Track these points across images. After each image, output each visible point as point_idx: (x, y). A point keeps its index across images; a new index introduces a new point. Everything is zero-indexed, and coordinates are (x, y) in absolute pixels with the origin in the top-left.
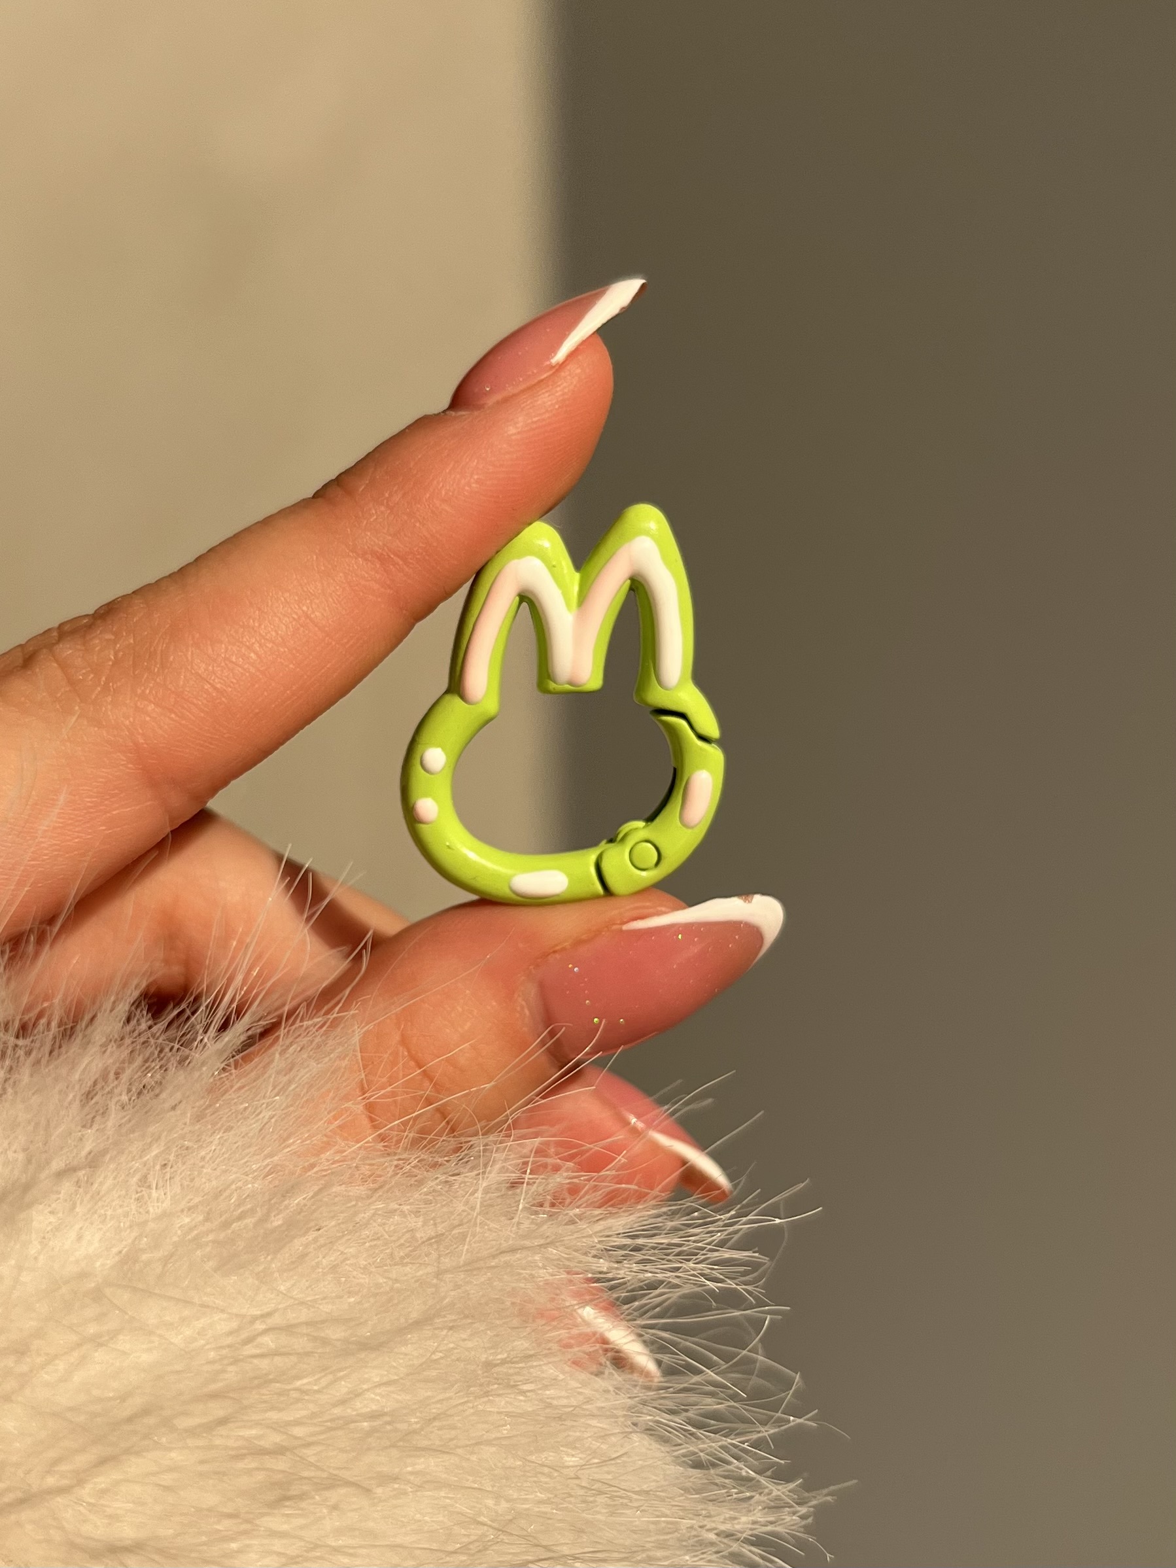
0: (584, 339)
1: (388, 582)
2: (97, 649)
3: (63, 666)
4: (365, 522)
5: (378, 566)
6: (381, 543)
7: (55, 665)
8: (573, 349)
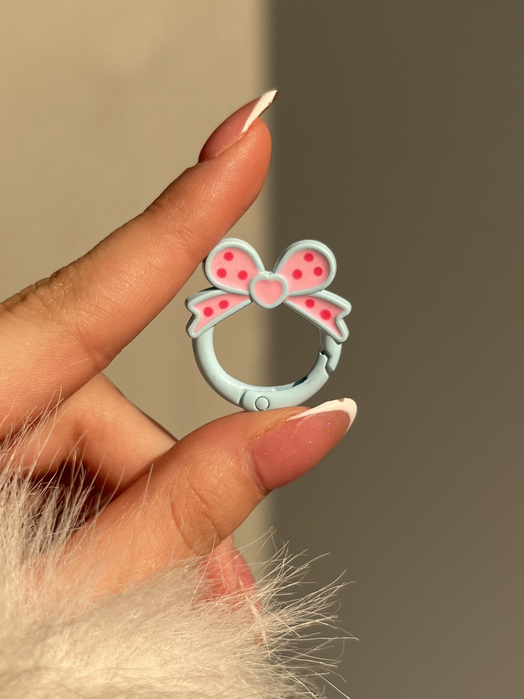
0: (255, 119)
2: (56, 290)
3: (41, 299)
7: (37, 299)
8: (250, 125)
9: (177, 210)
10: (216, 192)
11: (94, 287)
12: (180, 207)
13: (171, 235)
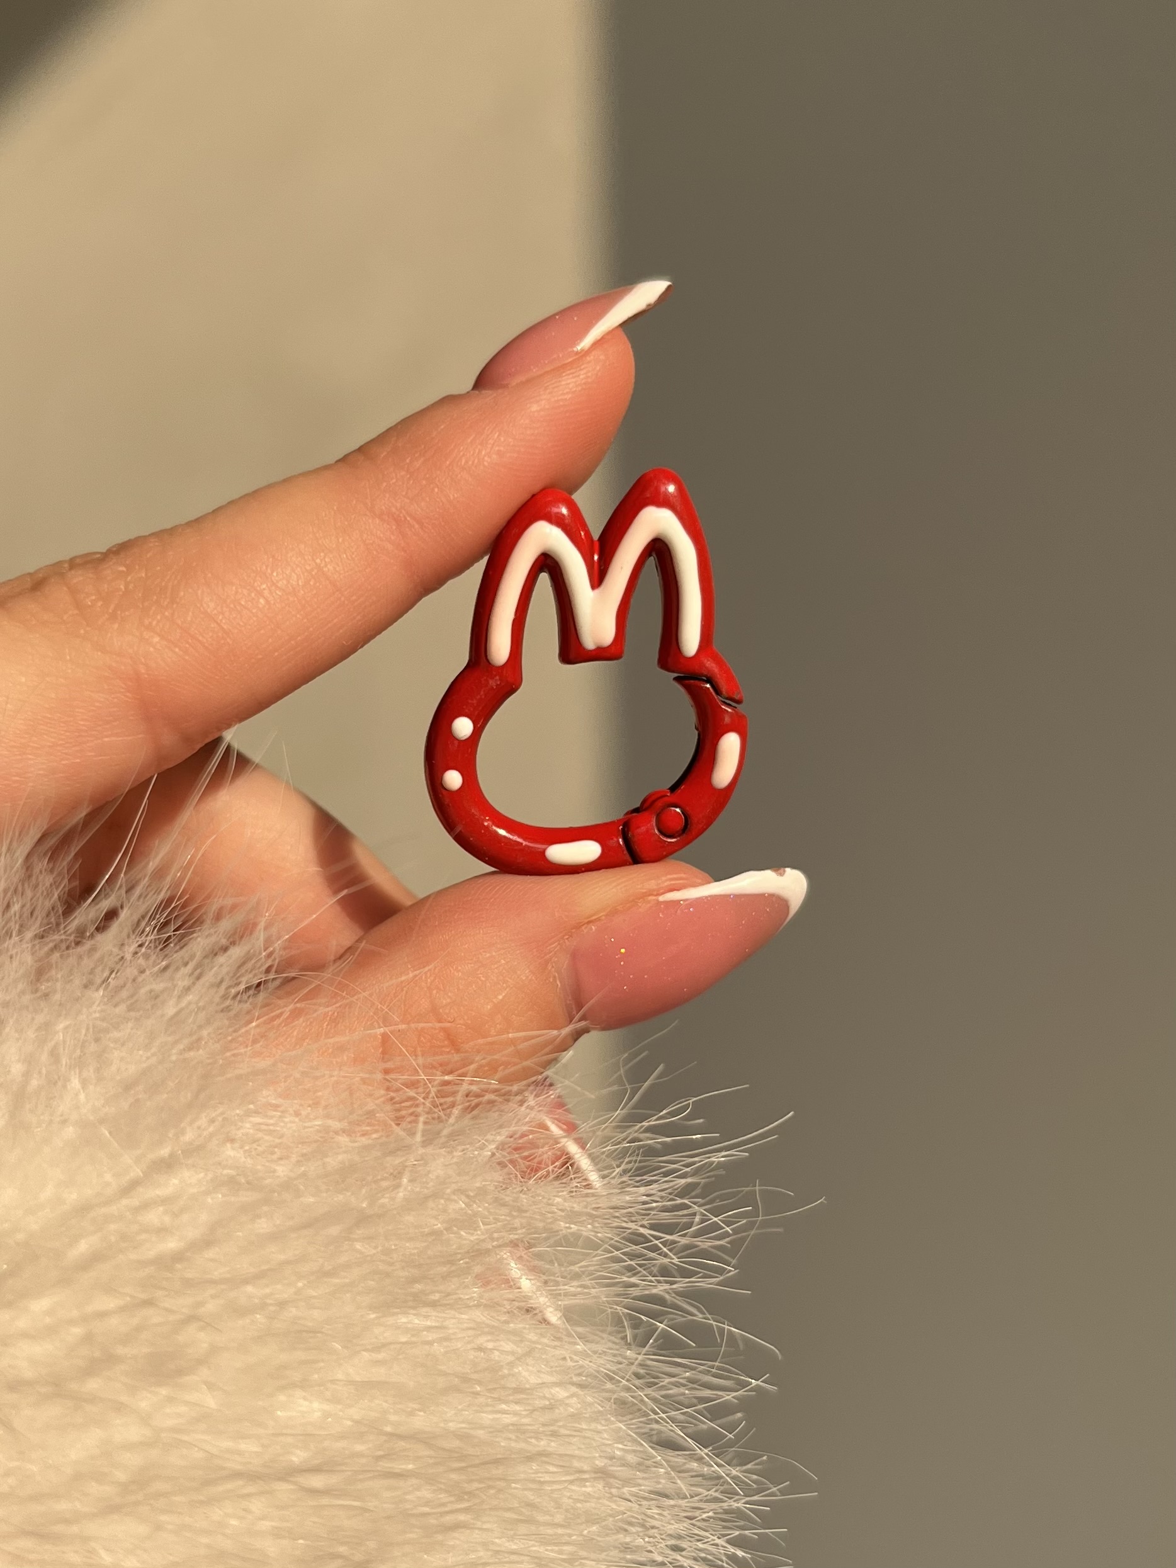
0: (611, 329)
1: (402, 545)
2: (108, 578)
3: (73, 591)
5: (394, 527)
6: (398, 505)
7: (65, 588)
8: (599, 338)
9: (403, 473)
10: (494, 456)
11: (190, 590)
13: (377, 521)
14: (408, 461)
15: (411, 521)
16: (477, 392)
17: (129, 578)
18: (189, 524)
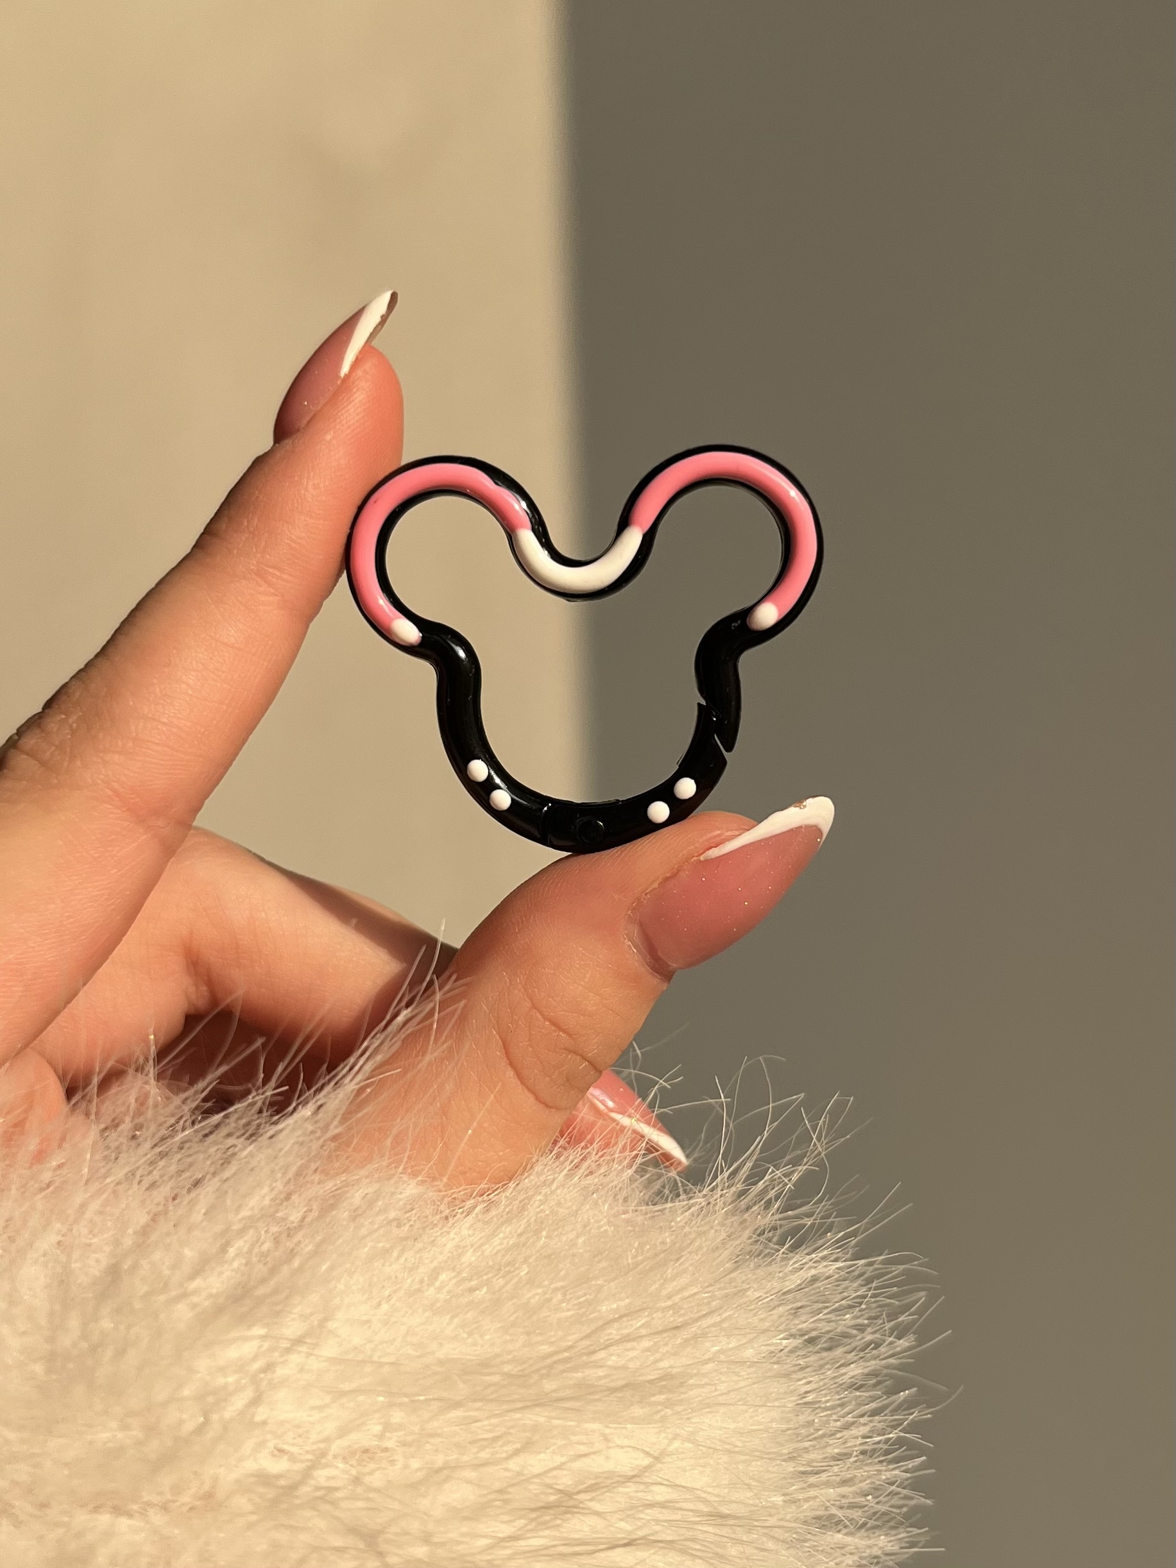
0: (360, 349)
1: (273, 591)
2: (55, 729)
3: (32, 754)
4: (235, 551)
5: (259, 580)
6: (255, 563)
7: (24, 757)
8: (354, 360)
9: (247, 535)
12: (252, 529)
13: (244, 582)
14: (246, 524)
15: (271, 570)
16: (277, 445)
17: (70, 721)
18: (97, 656)
